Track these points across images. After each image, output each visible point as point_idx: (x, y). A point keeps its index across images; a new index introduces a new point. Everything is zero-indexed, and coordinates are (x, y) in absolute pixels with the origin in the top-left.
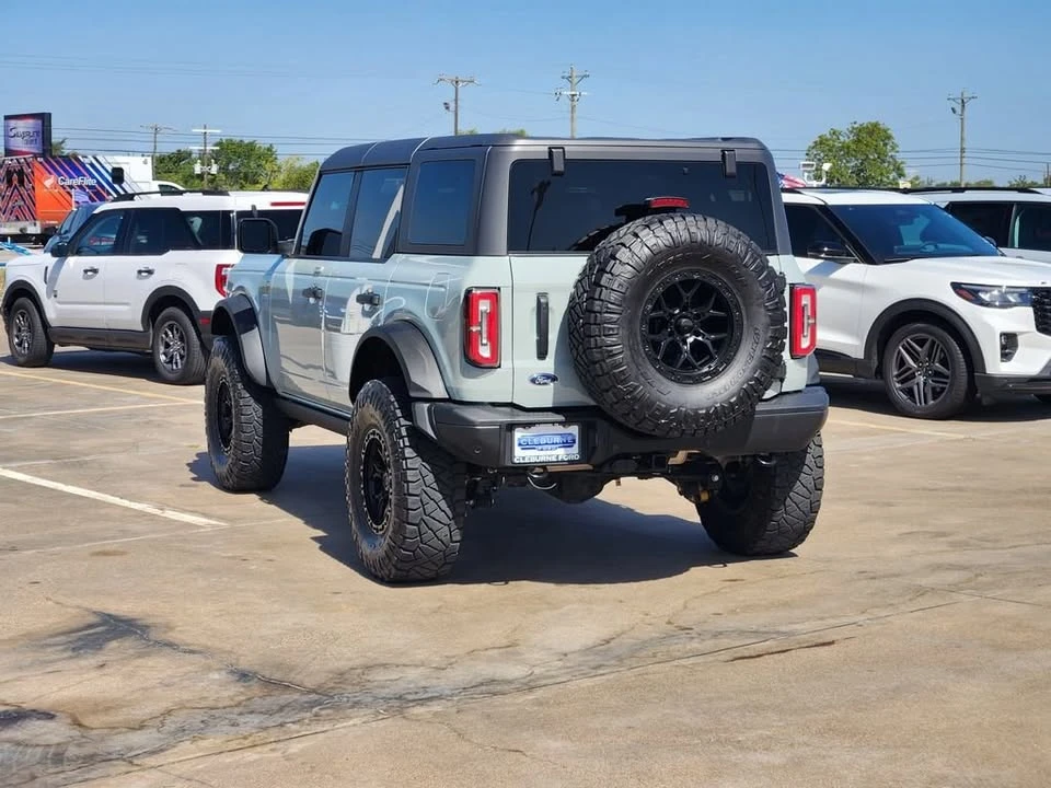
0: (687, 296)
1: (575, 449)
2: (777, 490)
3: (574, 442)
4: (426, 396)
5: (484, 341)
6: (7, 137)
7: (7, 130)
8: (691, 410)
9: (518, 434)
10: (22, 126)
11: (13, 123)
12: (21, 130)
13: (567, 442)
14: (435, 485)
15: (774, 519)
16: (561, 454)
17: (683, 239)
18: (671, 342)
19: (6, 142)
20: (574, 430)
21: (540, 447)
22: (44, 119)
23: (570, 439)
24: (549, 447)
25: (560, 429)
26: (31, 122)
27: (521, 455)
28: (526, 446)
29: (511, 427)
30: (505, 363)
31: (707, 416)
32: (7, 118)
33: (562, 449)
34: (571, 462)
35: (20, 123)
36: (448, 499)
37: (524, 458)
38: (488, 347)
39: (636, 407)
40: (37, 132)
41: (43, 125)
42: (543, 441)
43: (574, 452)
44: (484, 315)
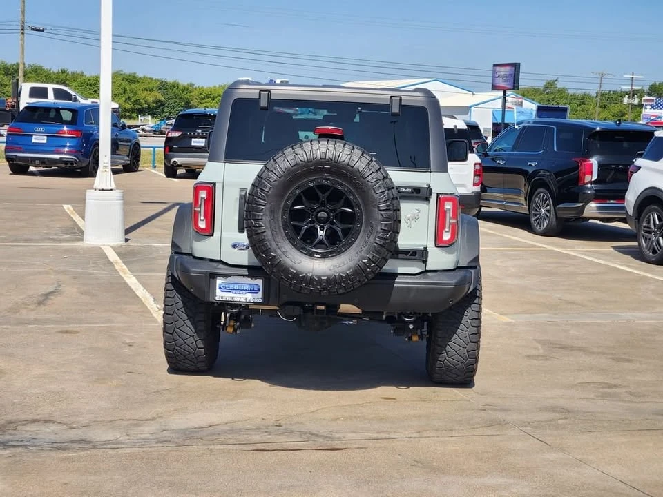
0: (323, 197)
1: (260, 295)
2: (440, 340)
3: (259, 290)
4: (180, 251)
5: (202, 218)
6: (494, 77)
7: (494, 72)
8: (316, 276)
9: (219, 281)
10: (503, 71)
11: (498, 69)
12: (502, 73)
13: (253, 290)
14: (183, 309)
15: (440, 359)
16: (249, 297)
17: (315, 156)
18: (310, 228)
19: (493, 80)
20: (259, 282)
21: (234, 291)
22: (516, 67)
23: (255, 288)
24: (241, 292)
25: (249, 281)
26: (508, 68)
27: (220, 295)
28: (224, 290)
29: (213, 276)
30: (217, 233)
31: (328, 281)
32: (495, 65)
33: (250, 294)
34: (256, 303)
35: (502, 69)
36: (192, 319)
37: (222, 297)
38: (204, 222)
39: (275, 271)
40: (512, 75)
41: (515, 70)
42: (236, 287)
43: (259, 297)
44: (203, 200)
